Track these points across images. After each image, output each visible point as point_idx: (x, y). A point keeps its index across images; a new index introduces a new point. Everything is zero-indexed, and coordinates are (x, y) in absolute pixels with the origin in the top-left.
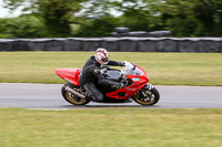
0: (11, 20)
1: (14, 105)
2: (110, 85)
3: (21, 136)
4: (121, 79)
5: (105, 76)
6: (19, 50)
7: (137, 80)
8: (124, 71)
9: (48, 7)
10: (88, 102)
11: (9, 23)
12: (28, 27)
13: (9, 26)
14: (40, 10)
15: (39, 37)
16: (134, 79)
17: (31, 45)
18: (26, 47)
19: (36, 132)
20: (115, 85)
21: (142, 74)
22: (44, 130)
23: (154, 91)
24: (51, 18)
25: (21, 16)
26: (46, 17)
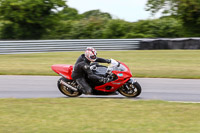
0: (153, 21)
1: (155, 98)
2: (98, 80)
3: (162, 126)
4: (107, 74)
5: (94, 71)
6: (159, 48)
7: (121, 75)
8: (110, 68)
9: (186, 10)
10: (80, 94)
11: (151, 24)
12: (167, 28)
13: (150, 27)
14: (179, 12)
15: (178, 36)
16: (118, 75)
17: (170, 44)
18: (165, 46)
19: (176, 123)
20: (103, 79)
21: (126, 70)
22: (182, 121)
23: (137, 85)
24: (189, 19)
25: (161, 18)
26: (184, 18)
